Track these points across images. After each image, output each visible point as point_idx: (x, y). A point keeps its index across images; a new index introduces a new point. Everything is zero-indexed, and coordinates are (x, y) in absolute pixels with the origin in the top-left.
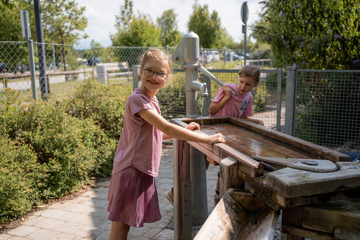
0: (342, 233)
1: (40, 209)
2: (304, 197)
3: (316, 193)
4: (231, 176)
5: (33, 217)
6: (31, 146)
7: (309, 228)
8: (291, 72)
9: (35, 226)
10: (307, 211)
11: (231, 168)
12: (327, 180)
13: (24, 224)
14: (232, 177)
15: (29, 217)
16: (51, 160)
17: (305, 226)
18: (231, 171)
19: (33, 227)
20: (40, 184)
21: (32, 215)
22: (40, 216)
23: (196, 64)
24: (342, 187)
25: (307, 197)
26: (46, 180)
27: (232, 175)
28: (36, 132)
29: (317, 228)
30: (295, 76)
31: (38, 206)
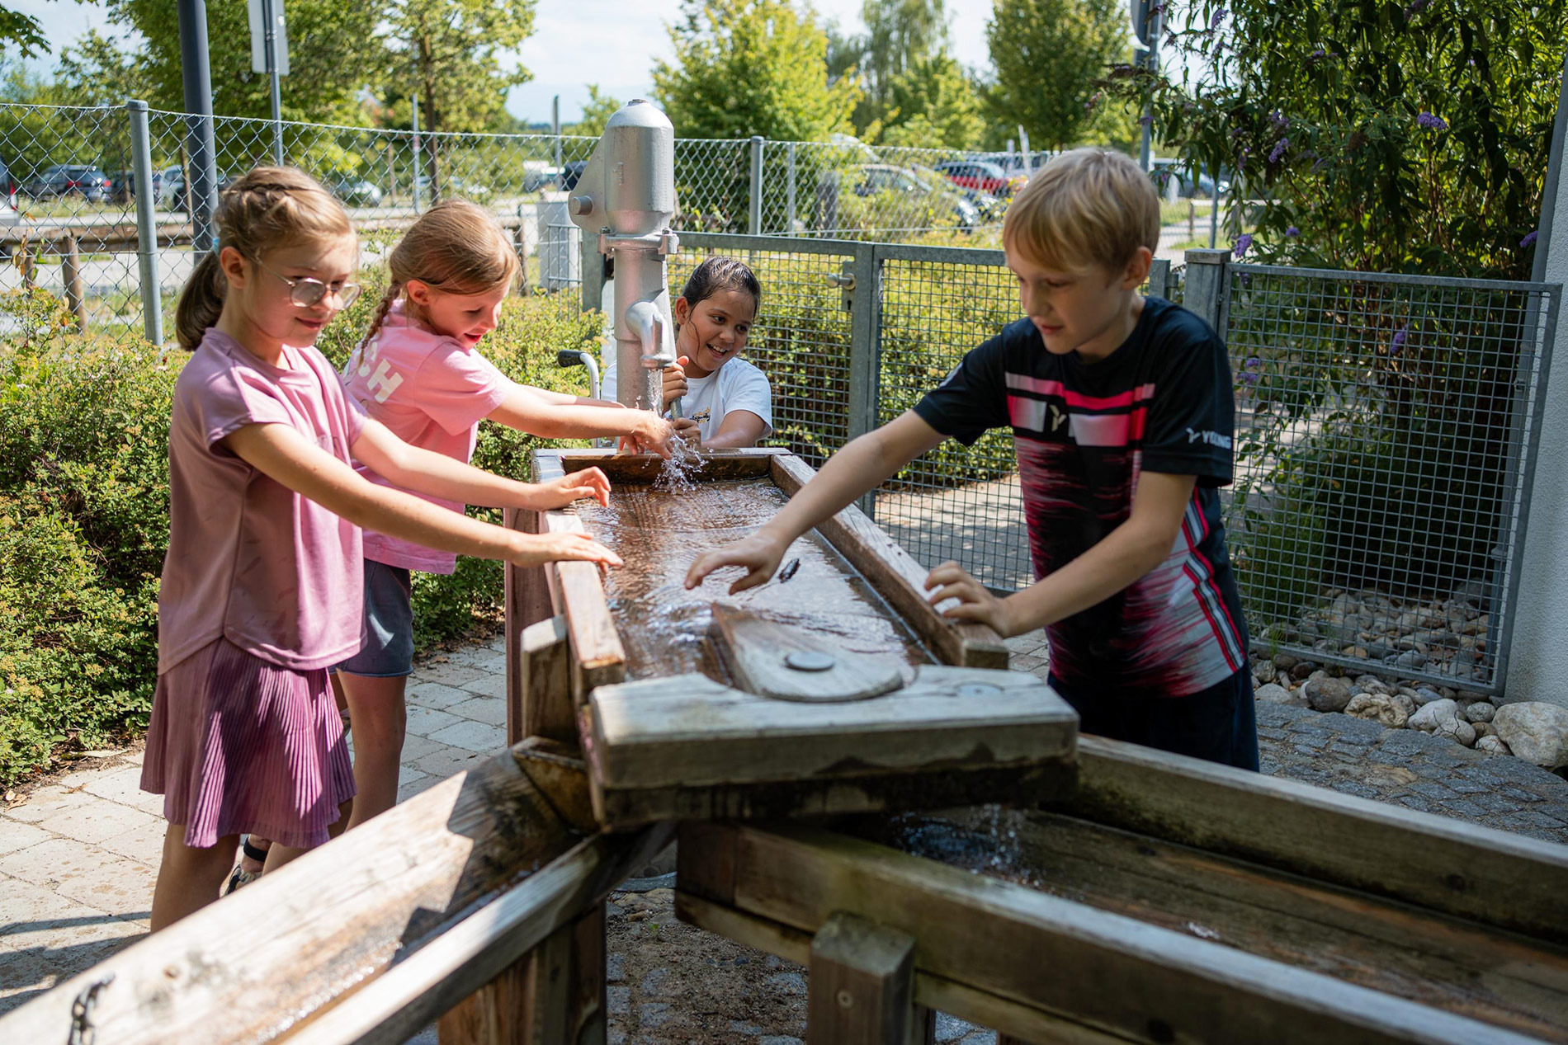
0: (845, 934)
1: (93, 764)
2: (681, 789)
3: (735, 780)
4: (542, 691)
5: (53, 791)
6: (71, 521)
7: (757, 909)
8: (1201, 274)
9: (42, 825)
10: (749, 846)
11: (540, 658)
12: (785, 733)
13: (8, 813)
14: (545, 695)
15: (39, 792)
16: (151, 581)
17: (743, 902)
18: (542, 670)
19: (33, 828)
20: (95, 669)
21: (51, 784)
22: (80, 789)
23: (653, 236)
24: (852, 763)
25: (695, 791)
26: (121, 654)
27: (547, 687)
28: (108, 467)
29: (779, 913)
30: (1221, 291)
31: (86, 753)
